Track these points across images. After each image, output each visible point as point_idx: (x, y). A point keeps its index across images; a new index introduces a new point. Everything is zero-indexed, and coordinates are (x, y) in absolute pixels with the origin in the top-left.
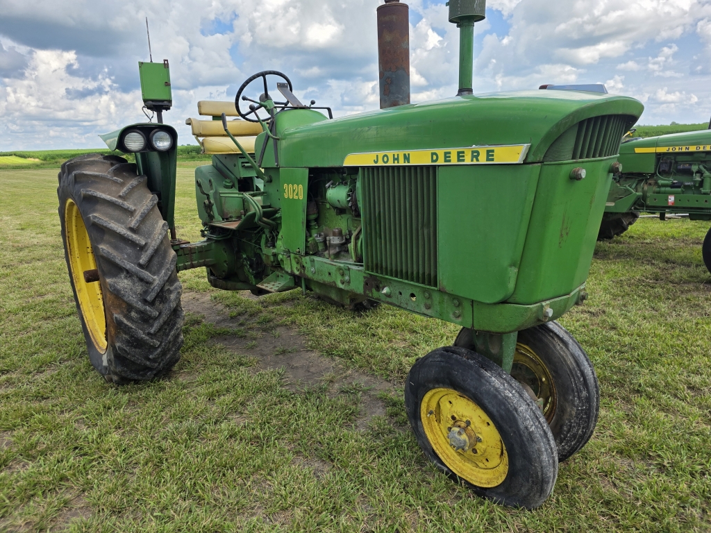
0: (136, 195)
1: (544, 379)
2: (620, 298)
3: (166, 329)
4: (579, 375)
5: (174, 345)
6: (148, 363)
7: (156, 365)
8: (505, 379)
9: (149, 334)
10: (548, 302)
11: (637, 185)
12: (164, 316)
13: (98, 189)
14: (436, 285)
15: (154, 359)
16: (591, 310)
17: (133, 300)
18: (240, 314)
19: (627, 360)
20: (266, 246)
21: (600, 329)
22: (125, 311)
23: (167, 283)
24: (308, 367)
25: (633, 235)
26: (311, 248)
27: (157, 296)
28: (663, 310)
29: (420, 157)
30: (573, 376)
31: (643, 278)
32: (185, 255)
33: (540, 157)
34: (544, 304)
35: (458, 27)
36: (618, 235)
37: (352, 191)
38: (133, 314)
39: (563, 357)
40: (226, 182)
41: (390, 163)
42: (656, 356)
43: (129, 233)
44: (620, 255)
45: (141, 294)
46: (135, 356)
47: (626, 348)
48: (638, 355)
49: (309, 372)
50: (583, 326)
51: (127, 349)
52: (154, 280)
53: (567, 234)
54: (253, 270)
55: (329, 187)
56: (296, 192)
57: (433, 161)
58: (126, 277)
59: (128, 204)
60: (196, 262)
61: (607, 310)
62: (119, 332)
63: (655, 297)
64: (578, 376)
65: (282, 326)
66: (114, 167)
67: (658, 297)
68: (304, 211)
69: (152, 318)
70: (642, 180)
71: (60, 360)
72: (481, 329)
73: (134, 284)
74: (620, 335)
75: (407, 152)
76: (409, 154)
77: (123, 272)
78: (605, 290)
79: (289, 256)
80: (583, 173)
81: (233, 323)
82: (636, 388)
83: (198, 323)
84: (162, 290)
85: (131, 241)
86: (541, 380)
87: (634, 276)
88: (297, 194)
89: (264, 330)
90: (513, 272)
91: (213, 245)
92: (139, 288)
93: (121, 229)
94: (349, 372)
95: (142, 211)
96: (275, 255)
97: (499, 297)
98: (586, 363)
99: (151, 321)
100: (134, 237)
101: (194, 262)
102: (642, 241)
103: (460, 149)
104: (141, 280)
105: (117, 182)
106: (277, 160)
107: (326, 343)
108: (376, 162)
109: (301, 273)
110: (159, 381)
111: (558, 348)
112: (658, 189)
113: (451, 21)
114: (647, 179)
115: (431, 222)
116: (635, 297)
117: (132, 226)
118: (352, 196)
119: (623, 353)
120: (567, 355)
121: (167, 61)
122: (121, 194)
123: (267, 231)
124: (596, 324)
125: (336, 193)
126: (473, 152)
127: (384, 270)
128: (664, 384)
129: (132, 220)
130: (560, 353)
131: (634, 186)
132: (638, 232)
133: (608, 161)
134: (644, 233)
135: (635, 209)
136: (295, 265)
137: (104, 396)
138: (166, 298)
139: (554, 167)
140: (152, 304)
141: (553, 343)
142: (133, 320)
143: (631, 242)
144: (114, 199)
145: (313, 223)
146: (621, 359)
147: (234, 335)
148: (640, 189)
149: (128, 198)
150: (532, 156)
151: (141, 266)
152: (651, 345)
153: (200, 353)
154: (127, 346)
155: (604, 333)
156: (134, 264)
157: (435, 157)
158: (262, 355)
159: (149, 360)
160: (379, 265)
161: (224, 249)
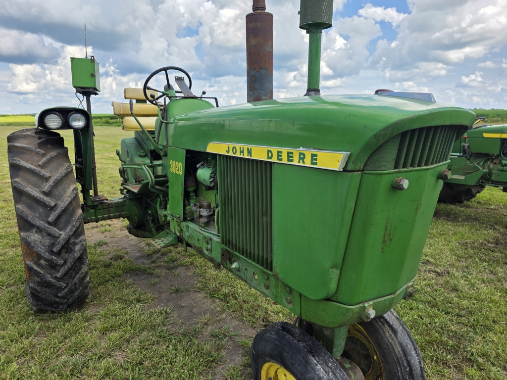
0: (53, 165)
1: (375, 358)
2: (464, 260)
3: (72, 274)
4: (406, 365)
5: (80, 285)
6: (57, 300)
7: (65, 301)
8: (330, 367)
9: (56, 278)
10: (371, 303)
11: (484, 163)
12: (69, 264)
13: (23, 159)
14: (271, 270)
15: (62, 296)
16: (437, 270)
17: (42, 250)
18: (154, 253)
19: (463, 324)
20: (160, 208)
21: (443, 291)
22: (36, 259)
23: (73, 237)
24: (192, 308)
25: (481, 201)
26: (189, 215)
27: (63, 247)
28: (500, 275)
29: (259, 153)
30: (400, 365)
31: (486, 242)
32: (104, 209)
33: (360, 165)
34: (366, 305)
35: (307, 33)
36: (468, 200)
37: (214, 173)
38: (42, 262)
39: (391, 344)
40: (140, 152)
41: (238, 155)
42: (489, 323)
43: (42, 196)
44: (468, 219)
45: (49, 246)
46: (45, 294)
47: (464, 312)
48: (474, 321)
49: (192, 312)
50: (429, 285)
51: (38, 289)
52: (60, 235)
53: (390, 240)
54: (154, 225)
55: (199, 167)
56: (177, 168)
57: (269, 158)
58: (37, 232)
59: (45, 173)
60: (113, 215)
61: (451, 270)
62: (32, 275)
63: (494, 261)
64: (404, 366)
65: (183, 266)
66: (40, 141)
67: (497, 261)
68: (182, 185)
69: (58, 265)
70: (489, 160)
71: (7, 285)
72: (308, 320)
73: (43, 238)
74: (459, 297)
75: (250, 146)
76: (251, 149)
77: (34, 228)
78: (452, 250)
79: (173, 220)
80: (406, 184)
81: (147, 259)
82: (469, 357)
83: (120, 258)
84: (67, 242)
85: (43, 202)
86: (373, 358)
87: (477, 240)
88: (178, 170)
89: (169, 269)
90: (335, 273)
91: (128, 202)
92: (47, 241)
93: (36, 193)
94: (224, 316)
95: (56, 177)
96: (166, 216)
97: (323, 295)
98: (413, 352)
99: (58, 268)
100: (46, 199)
101: (111, 215)
102: (487, 206)
103: (290, 150)
104: (49, 235)
105: (39, 154)
106: (167, 141)
107: (213, 285)
108: (228, 152)
109: (180, 234)
110: (70, 312)
111: (388, 335)
112: (502, 168)
113: (301, 27)
114: (493, 159)
115: (267, 211)
116: (477, 259)
117: (45, 191)
118: (214, 178)
119: (461, 316)
120: (395, 343)
121: (93, 57)
122: (40, 163)
123: (161, 196)
124: (440, 284)
125: (204, 174)
126: (300, 154)
127: (234, 247)
128: (494, 354)
129: (46, 185)
130: (388, 340)
131: (481, 164)
132: (485, 199)
133: (436, 168)
134: (490, 199)
135: (482, 182)
136: (177, 228)
137: (25, 323)
138: (71, 249)
139: (374, 176)
140: (58, 254)
141: (383, 330)
142: (42, 267)
143: (478, 207)
144: (33, 167)
145: (192, 194)
146: (458, 323)
147: (144, 272)
148: (486, 167)
149: (46, 167)
150: (352, 165)
151: (49, 223)
152: (487, 311)
153: (111, 287)
154: (38, 287)
155: (446, 294)
156: (44, 221)
157: (270, 155)
158: (160, 292)
159: (58, 297)
160: (231, 241)
161: (135, 205)
